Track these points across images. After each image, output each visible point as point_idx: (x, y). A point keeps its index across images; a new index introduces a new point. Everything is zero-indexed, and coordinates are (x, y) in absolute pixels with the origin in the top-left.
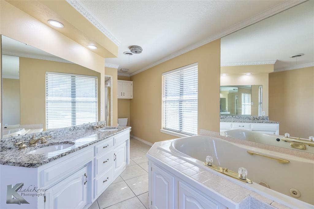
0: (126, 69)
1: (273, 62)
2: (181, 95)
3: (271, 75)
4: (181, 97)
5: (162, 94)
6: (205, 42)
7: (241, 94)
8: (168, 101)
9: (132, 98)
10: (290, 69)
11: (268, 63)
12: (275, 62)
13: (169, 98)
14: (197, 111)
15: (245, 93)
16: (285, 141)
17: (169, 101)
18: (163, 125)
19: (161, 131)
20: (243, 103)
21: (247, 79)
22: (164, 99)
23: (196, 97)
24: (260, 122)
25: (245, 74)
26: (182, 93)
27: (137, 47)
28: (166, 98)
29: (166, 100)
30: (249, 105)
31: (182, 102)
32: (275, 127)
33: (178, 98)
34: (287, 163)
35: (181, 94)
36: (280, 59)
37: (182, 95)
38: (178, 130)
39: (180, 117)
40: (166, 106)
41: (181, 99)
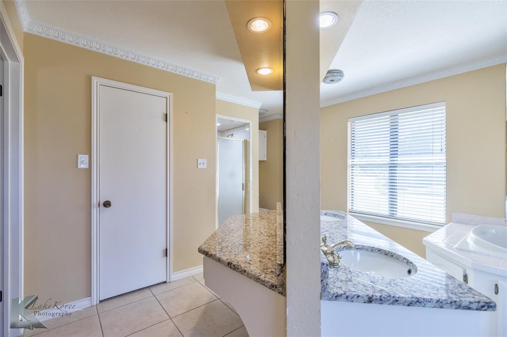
0: (264, 110)
2: (393, 156)
4: (393, 159)
8: (359, 165)
9: (266, 160)
13: (357, 161)
17: (361, 166)
18: (349, 206)
22: (350, 162)
26: (396, 152)
28: (353, 160)
29: (353, 163)
31: (396, 167)
35: (394, 154)
38: (386, 212)
39: (390, 192)
40: (354, 174)
41: (393, 162)
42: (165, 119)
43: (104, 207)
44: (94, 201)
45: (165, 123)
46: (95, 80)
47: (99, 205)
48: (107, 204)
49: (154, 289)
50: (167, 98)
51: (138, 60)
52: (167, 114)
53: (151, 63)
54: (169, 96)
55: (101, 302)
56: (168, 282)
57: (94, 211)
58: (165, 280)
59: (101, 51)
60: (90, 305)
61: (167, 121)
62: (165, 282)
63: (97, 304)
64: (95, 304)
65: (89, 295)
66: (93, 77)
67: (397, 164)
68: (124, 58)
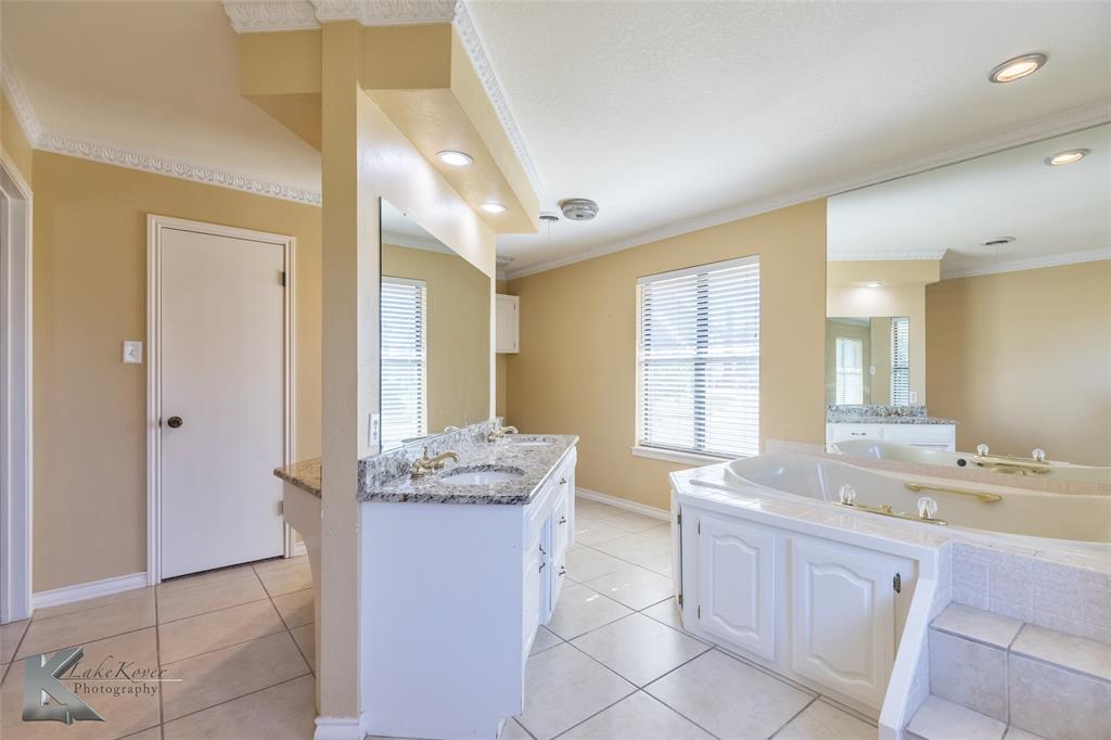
0: (505, 258)
1: (939, 255)
2: (701, 345)
3: (931, 290)
4: (701, 350)
5: (637, 342)
6: (781, 204)
7: (835, 341)
8: (655, 361)
9: (517, 351)
10: (979, 272)
11: (924, 256)
12: (944, 257)
13: (654, 354)
14: (757, 392)
15: (844, 336)
16: (980, 464)
17: (657, 362)
18: (639, 435)
19: (634, 453)
20: (839, 369)
21: (867, 300)
22: (641, 355)
23: (753, 350)
24: (908, 423)
25: (862, 284)
26: (705, 339)
27: (587, 204)
28: (647, 352)
29: (648, 358)
30: (856, 374)
31: (704, 364)
32: (946, 433)
33: (691, 352)
34: (997, 501)
35: (702, 341)
36: (959, 246)
37: (705, 344)
38: (691, 445)
39: (696, 407)
40: (648, 378)
41: (702, 356)
42: (281, 282)
43: (170, 428)
44: (152, 416)
45: (281, 287)
46: (152, 220)
47: (161, 423)
48: (175, 423)
49: (259, 568)
50: (284, 245)
51: (231, 184)
52: (284, 274)
53: (255, 188)
54: (290, 243)
55: (164, 581)
56: (287, 556)
57: (152, 434)
58: (281, 554)
59: (163, 173)
60: (144, 585)
61: (284, 285)
62: (282, 557)
63: (157, 585)
64: (153, 584)
65: (144, 568)
66: (149, 216)
67: (705, 359)
68: (205, 181)
